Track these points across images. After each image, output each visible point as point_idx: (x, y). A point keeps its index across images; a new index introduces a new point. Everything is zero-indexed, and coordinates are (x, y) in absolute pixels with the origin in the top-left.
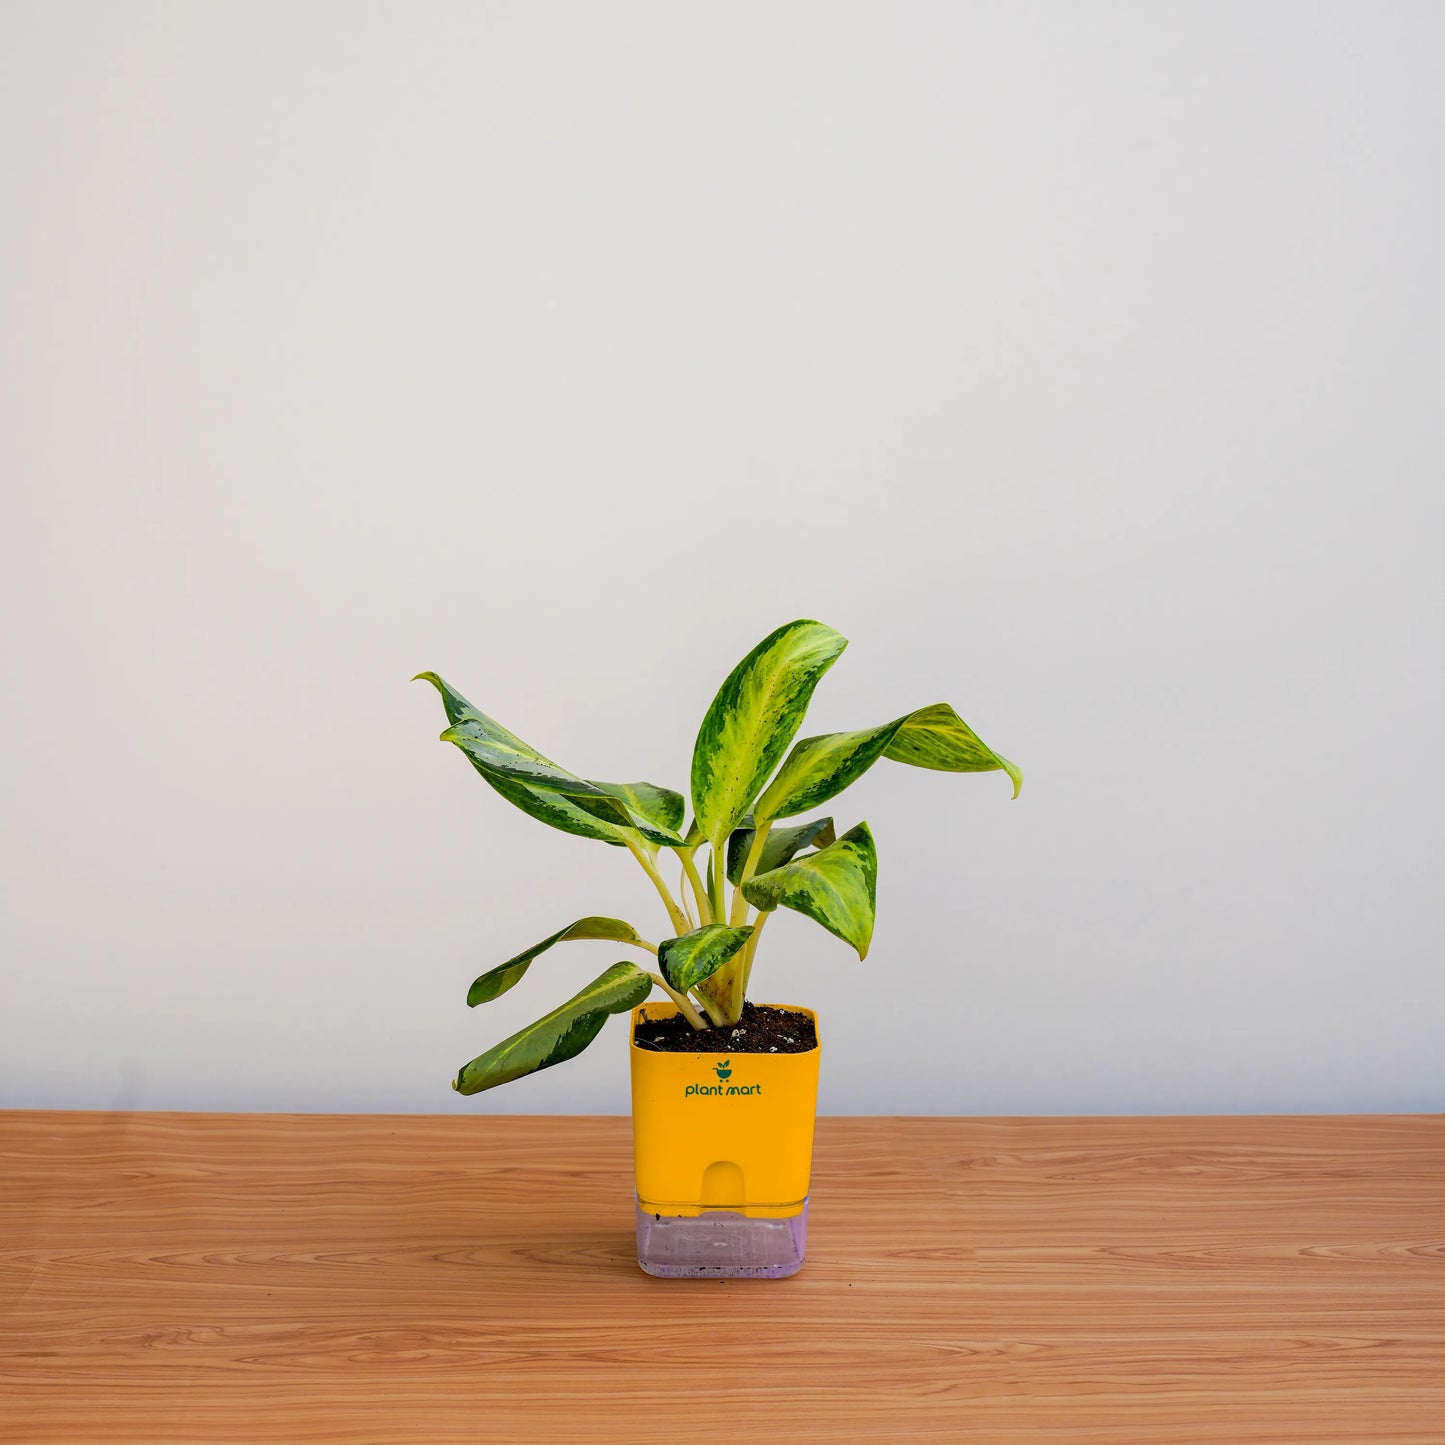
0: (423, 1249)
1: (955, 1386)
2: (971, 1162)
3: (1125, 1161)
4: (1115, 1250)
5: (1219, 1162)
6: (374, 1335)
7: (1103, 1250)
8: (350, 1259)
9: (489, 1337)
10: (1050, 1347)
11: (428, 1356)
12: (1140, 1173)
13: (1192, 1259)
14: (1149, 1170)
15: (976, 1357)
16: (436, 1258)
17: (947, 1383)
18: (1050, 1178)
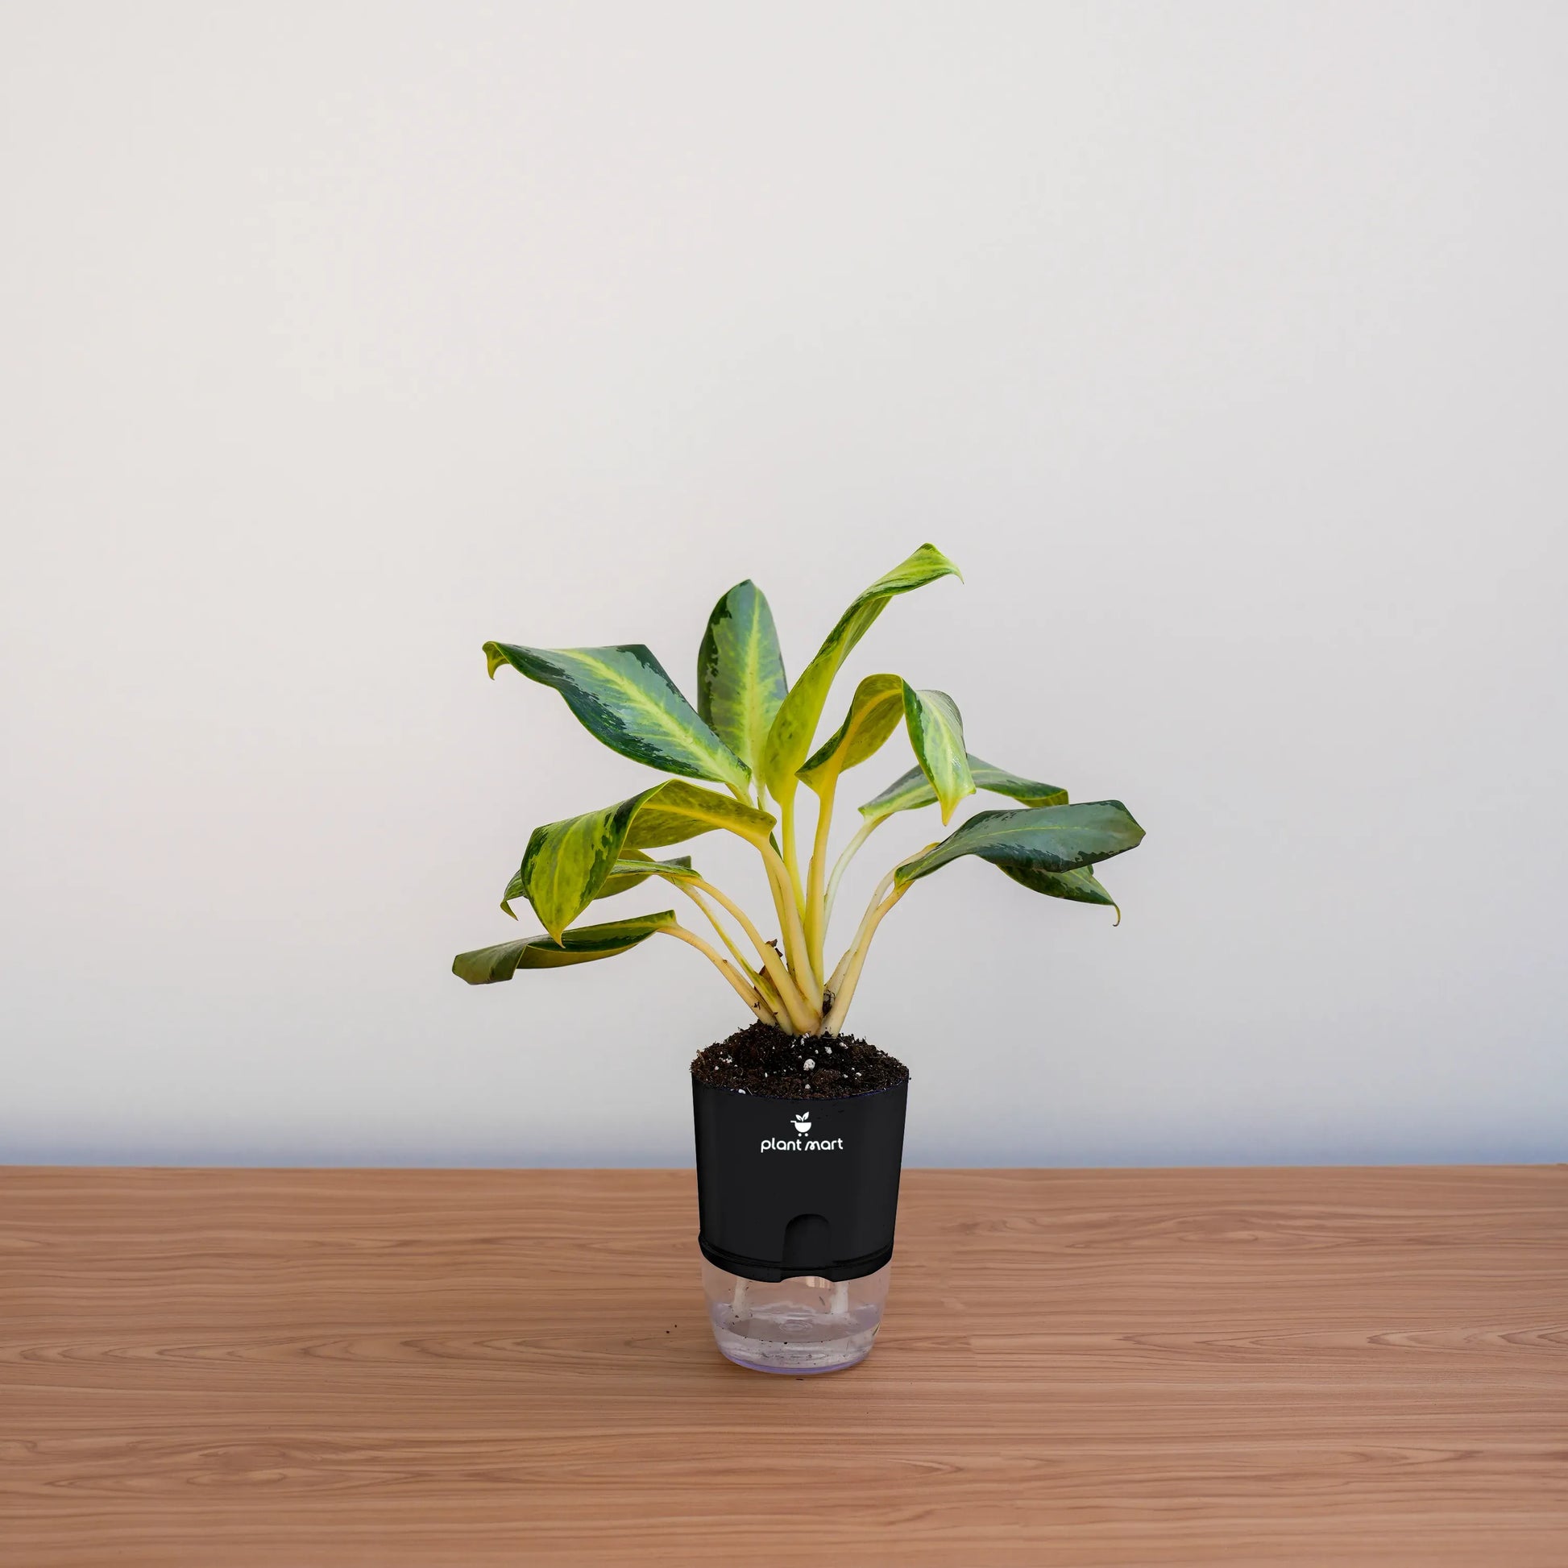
0: (292, 1340)
1: (928, 1513)
2: (975, 1225)
3: (1163, 1225)
4: (1143, 1339)
5: (1279, 1226)
6: (221, 1451)
7: (1126, 1339)
8: (201, 1353)
9: (363, 1452)
10: (1050, 1462)
11: (285, 1477)
12: (1181, 1239)
13: (1234, 1349)
14: (1192, 1236)
15: (960, 1475)
16: (306, 1352)
17: (920, 1509)
18: (1072, 1246)
